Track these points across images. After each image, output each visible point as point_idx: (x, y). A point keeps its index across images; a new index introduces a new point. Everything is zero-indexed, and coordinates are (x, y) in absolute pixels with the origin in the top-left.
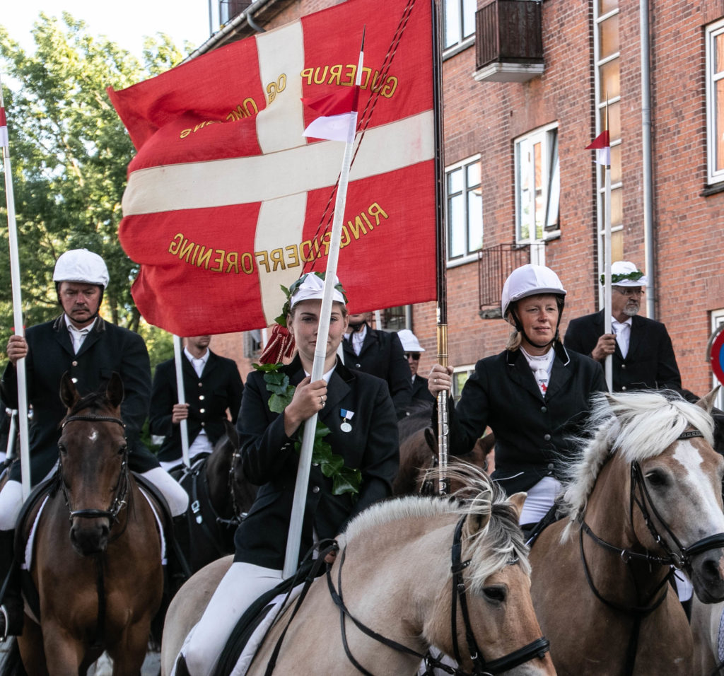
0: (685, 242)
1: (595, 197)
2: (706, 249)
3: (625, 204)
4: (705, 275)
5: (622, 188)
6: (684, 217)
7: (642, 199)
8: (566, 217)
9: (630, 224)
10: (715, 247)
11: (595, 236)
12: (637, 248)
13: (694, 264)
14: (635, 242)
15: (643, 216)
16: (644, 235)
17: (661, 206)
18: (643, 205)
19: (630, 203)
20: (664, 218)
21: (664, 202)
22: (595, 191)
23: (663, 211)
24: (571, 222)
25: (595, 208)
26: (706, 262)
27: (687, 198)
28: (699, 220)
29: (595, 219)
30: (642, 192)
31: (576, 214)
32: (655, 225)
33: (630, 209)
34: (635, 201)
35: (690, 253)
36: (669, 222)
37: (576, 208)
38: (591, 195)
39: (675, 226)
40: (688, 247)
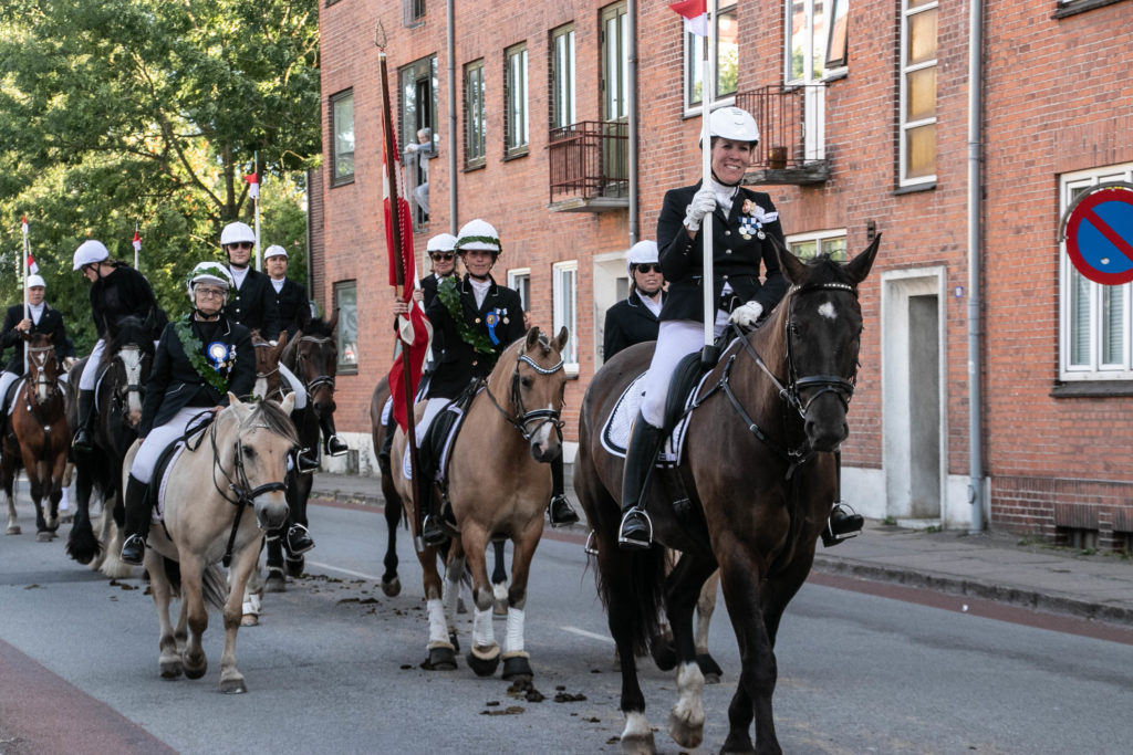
0: (1026, 81)
1: (898, 22)
2: (1056, 91)
3: (941, 31)
4: (1053, 125)
5: (938, 8)
6: (1026, 48)
7: (967, 24)
8: (857, 48)
9: (948, 57)
10: (1070, 88)
11: (897, 75)
12: (957, 90)
13: (1039, 112)
14: (954, 83)
15: (967, 47)
16: (968, 73)
17: (992, 32)
18: (967, 32)
19: (948, 29)
20: (995, 49)
21: (998, 27)
22: (898, 14)
23: (997, 39)
24: (862, 56)
25: (898, 37)
26: (1055, 108)
27: (1032, 21)
28: (1048, 51)
29: (897, 52)
30: (967, 15)
31: (871, 45)
32: (983, 60)
33: (947, 36)
34: (956, 27)
35: (1033, 96)
36: (1004, 54)
37: (871, 37)
38: (893, 18)
39: (1013, 60)
40: (1030, 88)
